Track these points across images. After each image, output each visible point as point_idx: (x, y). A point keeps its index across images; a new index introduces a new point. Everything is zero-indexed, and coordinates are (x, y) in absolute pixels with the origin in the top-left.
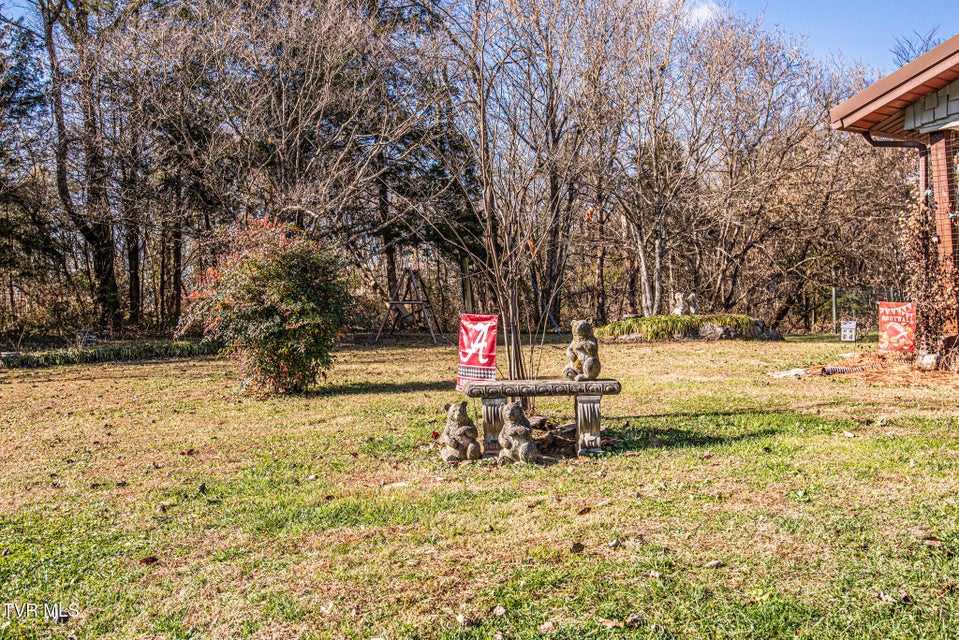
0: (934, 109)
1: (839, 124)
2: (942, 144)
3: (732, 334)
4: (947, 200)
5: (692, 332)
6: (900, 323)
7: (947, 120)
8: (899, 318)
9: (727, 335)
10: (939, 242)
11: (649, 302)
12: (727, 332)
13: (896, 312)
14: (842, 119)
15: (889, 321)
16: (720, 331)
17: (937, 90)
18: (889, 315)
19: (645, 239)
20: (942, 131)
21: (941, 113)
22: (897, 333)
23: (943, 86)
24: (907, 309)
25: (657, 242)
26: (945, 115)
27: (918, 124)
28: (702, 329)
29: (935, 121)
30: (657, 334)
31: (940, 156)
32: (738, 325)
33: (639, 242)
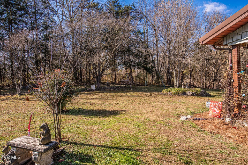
0: (233, 38)
1: (202, 43)
2: (236, 49)
3: (194, 94)
4: (237, 68)
5: (184, 93)
6: (216, 108)
7: (237, 41)
8: (216, 106)
9: (193, 95)
10: (234, 82)
11: (176, 84)
12: (193, 94)
13: (216, 104)
14: (203, 42)
15: (213, 107)
16: (191, 93)
17: (233, 31)
18: (213, 105)
19: (175, 69)
20: (236, 45)
21: (235, 39)
22: (215, 111)
23: (236, 30)
24: (219, 104)
25: (178, 70)
26: (236, 40)
27: (228, 43)
28: (187, 93)
29: (233, 42)
30: (175, 93)
31: (235, 53)
32: (196, 92)
33: (174, 69)
